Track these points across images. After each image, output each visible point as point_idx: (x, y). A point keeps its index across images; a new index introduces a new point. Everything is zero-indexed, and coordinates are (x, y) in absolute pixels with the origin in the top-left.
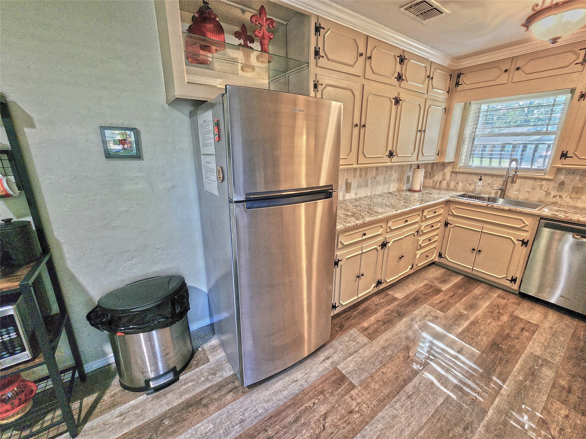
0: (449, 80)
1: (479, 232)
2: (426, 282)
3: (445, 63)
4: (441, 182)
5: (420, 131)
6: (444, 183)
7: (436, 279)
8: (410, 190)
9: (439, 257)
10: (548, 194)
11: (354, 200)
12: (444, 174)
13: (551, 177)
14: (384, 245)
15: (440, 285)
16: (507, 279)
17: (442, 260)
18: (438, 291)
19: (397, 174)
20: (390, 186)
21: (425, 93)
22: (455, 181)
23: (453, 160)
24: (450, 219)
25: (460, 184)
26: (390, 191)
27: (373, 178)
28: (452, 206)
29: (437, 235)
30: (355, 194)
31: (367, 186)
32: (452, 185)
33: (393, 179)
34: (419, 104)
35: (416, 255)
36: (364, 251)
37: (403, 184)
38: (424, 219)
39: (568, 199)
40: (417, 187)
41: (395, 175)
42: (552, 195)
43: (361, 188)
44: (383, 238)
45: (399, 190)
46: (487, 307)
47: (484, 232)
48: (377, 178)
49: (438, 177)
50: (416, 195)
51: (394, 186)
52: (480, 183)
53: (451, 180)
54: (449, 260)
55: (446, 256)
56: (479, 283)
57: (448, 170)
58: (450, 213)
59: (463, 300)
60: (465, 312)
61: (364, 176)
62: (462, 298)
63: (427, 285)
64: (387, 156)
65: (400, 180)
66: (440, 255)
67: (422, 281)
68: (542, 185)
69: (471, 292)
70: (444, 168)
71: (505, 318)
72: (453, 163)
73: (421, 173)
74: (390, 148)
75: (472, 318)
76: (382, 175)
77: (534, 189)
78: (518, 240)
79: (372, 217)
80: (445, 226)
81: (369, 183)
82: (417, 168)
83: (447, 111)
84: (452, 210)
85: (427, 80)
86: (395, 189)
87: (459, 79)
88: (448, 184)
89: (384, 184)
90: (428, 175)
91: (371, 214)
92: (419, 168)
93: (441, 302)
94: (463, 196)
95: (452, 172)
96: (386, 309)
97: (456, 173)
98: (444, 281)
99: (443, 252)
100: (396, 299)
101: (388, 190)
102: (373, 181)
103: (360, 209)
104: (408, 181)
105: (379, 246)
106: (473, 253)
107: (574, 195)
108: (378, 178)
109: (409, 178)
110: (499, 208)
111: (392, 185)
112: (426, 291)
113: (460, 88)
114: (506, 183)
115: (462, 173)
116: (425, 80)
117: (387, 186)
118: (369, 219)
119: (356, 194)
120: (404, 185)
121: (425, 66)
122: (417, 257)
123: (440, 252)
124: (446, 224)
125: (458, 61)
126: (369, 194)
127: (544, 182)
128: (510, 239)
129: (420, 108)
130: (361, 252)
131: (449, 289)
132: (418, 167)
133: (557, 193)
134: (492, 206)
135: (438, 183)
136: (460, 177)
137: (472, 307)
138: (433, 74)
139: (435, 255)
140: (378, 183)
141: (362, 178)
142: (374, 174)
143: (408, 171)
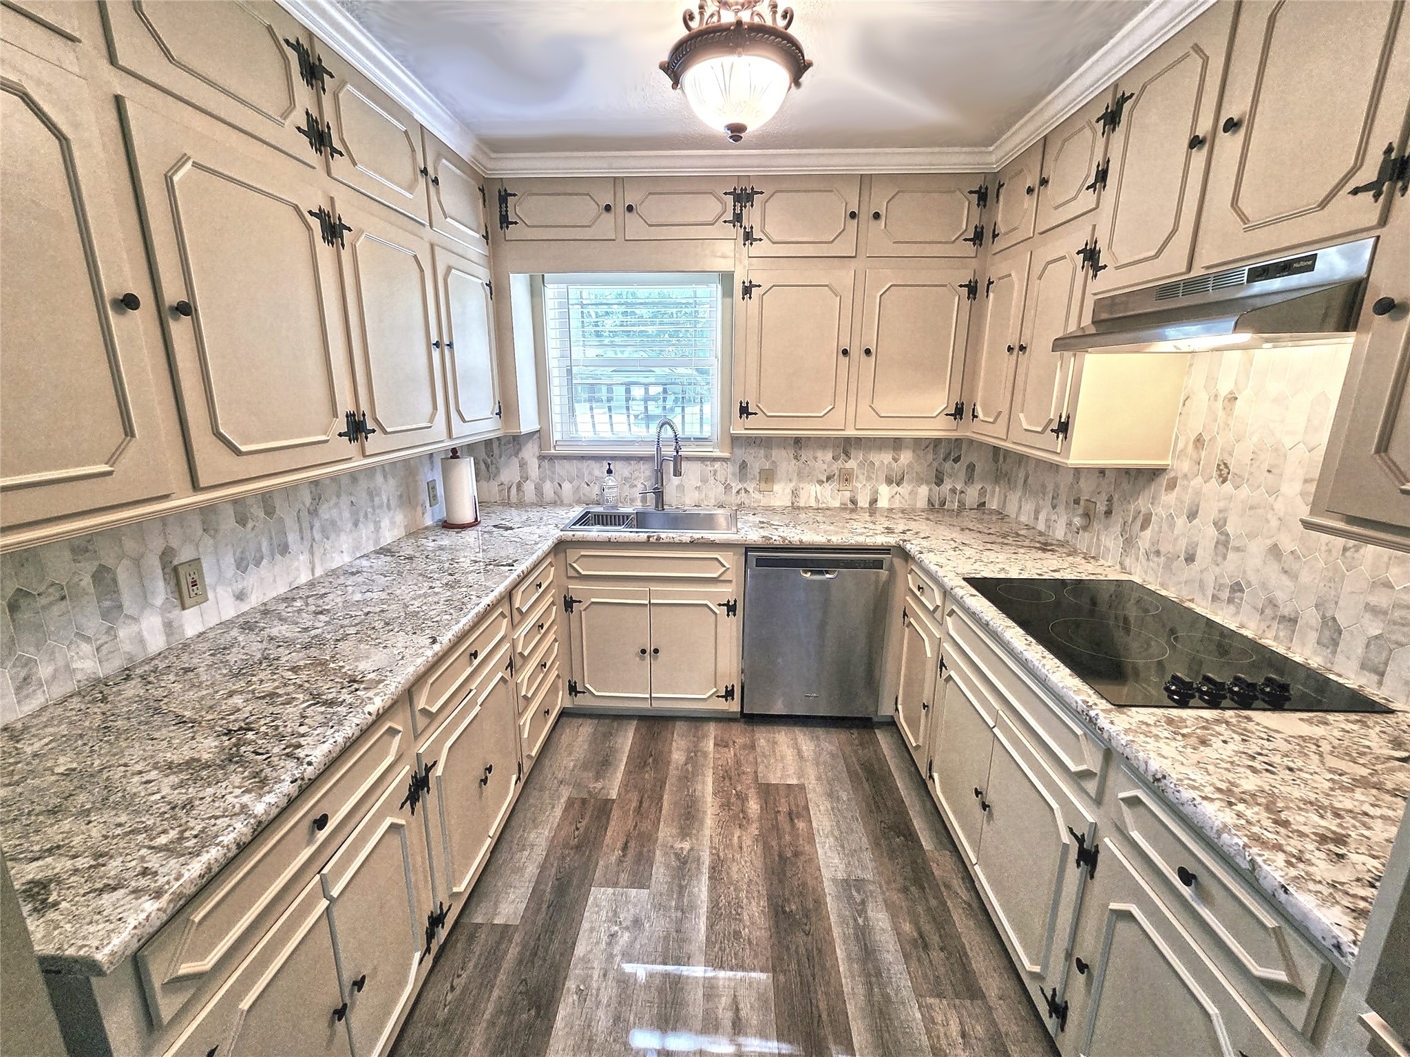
0: (481, 201)
1: (645, 605)
2: (565, 793)
3: (462, 146)
4: (519, 486)
5: (437, 345)
6: (529, 488)
7: (585, 766)
8: (448, 525)
9: (570, 694)
10: (728, 488)
11: (235, 632)
12: (523, 465)
13: (726, 455)
14: (419, 785)
15: (599, 785)
16: (718, 697)
17: (582, 701)
18: (603, 809)
19: (392, 482)
20: (378, 528)
21: (423, 225)
22: (552, 480)
23: (536, 427)
24: (575, 587)
25: (567, 486)
26: (383, 544)
27: (304, 514)
28: (572, 554)
29: (555, 640)
30: (233, 599)
31: (284, 549)
32: (548, 488)
33: (385, 500)
34: (415, 257)
35: (520, 729)
36: (335, 893)
37: (419, 509)
38: (517, 617)
39: (757, 495)
40: (465, 513)
41: (388, 489)
42: (734, 491)
43: (258, 564)
44: (408, 767)
45: (414, 533)
46: (714, 794)
47: (654, 604)
48: (320, 511)
49: (509, 474)
50: (470, 536)
51: (393, 523)
52: (610, 481)
53: (543, 480)
54: (597, 694)
55: (588, 686)
56: (670, 724)
57: (530, 452)
58: (571, 573)
59: (665, 804)
60: (686, 845)
61: (262, 515)
62: (661, 798)
63: (570, 803)
64: (340, 435)
65: (408, 500)
66: (573, 689)
67: (555, 796)
68: (715, 472)
69: (669, 763)
70: (520, 449)
71: (754, 806)
72: (538, 435)
73: (466, 470)
74: (345, 404)
75: (706, 859)
76: (338, 496)
77: (704, 480)
78: (720, 605)
79: (340, 723)
80: (566, 611)
81: (292, 538)
82: (452, 458)
83: (497, 292)
84: (574, 565)
85: (422, 181)
86: (399, 532)
87: (507, 207)
88: (539, 489)
89: (356, 524)
90: (485, 472)
91: (331, 703)
92: (458, 457)
93: (625, 847)
94: (584, 520)
95: (542, 458)
96: (487, 1016)
97: (552, 458)
98: (601, 763)
99: (577, 678)
100: (505, 931)
101: (377, 541)
102: (305, 525)
103: (268, 687)
104: (433, 498)
105: (402, 807)
106: (643, 659)
107: (763, 485)
108: (326, 512)
109: (434, 488)
110: (672, 540)
111: (385, 523)
112: (577, 833)
113: (512, 232)
114: (659, 475)
115: (565, 457)
116: (416, 180)
117: (366, 531)
118: (326, 748)
119: (240, 597)
120: (423, 514)
121: (406, 132)
122: (526, 736)
123: (569, 681)
124: (569, 604)
125: (493, 155)
126: (304, 578)
127: (717, 465)
128: (706, 605)
129: (422, 270)
130: (324, 903)
131: (625, 786)
132: (455, 454)
133: (740, 486)
134: (659, 538)
135: (514, 490)
136: (561, 468)
137: (689, 817)
138: (436, 169)
139: (561, 693)
140: (330, 530)
141: (250, 525)
142: (308, 501)
143: (427, 468)
